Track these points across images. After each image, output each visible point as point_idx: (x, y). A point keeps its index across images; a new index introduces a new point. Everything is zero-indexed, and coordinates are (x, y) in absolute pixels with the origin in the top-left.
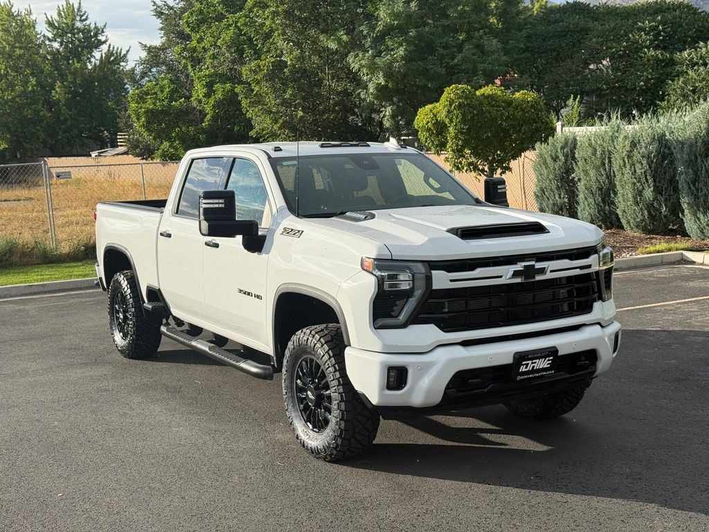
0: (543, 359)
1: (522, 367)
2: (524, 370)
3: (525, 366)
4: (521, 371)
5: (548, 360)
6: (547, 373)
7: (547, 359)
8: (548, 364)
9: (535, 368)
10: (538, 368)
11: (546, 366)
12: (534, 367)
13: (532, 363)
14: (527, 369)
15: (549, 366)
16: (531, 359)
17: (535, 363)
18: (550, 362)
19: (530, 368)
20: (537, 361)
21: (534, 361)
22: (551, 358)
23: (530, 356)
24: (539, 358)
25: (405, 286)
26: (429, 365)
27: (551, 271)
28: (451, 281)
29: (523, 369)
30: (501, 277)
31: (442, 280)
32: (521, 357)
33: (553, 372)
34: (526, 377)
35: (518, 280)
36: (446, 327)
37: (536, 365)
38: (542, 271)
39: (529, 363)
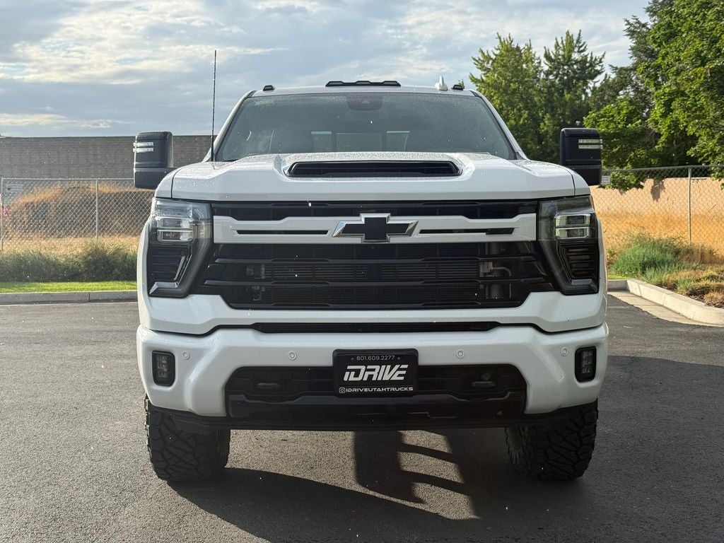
0: (389, 367)
1: (347, 373)
2: (352, 378)
3: (353, 373)
4: (345, 379)
5: (399, 369)
6: (400, 389)
7: (397, 367)
8: (399, 375)
9: (374, 379)
10: (379, 379)
11: (395, 378)
12: (370, 377)
13: (366, 370)
14: (359, 379)
15: (402, 378)
16: (366, 363)
17: (374, 370)
18: (404, 372)
19: (363, 376)
20: (377, 367)
21: (369, 367)
22: (406, 366)
23: (358, 358)
24: (380, 363)
25: (185, 238)
26: (199, 353)
27: (422, 232)
28: (240, 232)
29: (349, 377)
30: (325, 232)
31: (227, 230)
32: (344, 358)
33: (411, 389)
34: (355, 390)
35: (357, 240)
36: (235, 300)
37: (375, 374)
38: (402, 229)
39: (360, 370)
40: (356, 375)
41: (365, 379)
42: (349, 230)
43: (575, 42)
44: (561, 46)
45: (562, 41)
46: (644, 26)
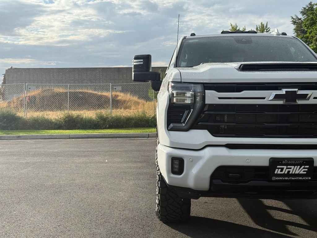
0: (299, 167)
1: (277, 170)
2: (279, 172)
3: (280, 170)
4: (276, 173)
5: (304, 168)
6: (304, 178)
7: (303, 167)
8: (304, 171)
9: (291, 173)
10: (293, 173)
11: (302, 172)
12: (289, 172)
13: (287, 168)
14: (283, 173)
15: (305, 173)
16: (287, 165)
17: (291, 168)
18: (306, 170)
19: (285, 171)
20: (293, 167)
21: (288, 167)
22: (308, 167)
23: (283, 162)
24: (294, 165)
25: (188, 101)
27: (315, 98)
28: (220, 98)
29: (278, 171)
30: (264, 98)
31: (212, 97)
32: (275, 162)
33: (310, 178)
34: (281, 178)
35: (281, 102)
36: (215, 132)
37: (291, 170)
38: (304, 97)
39: (284, 168)
40: (282, 171)
41: (286, 173)
42: (277, 97)
43: (265, 27)
44: (259, 29)
45: (259, 27)
46: (300, 19)
